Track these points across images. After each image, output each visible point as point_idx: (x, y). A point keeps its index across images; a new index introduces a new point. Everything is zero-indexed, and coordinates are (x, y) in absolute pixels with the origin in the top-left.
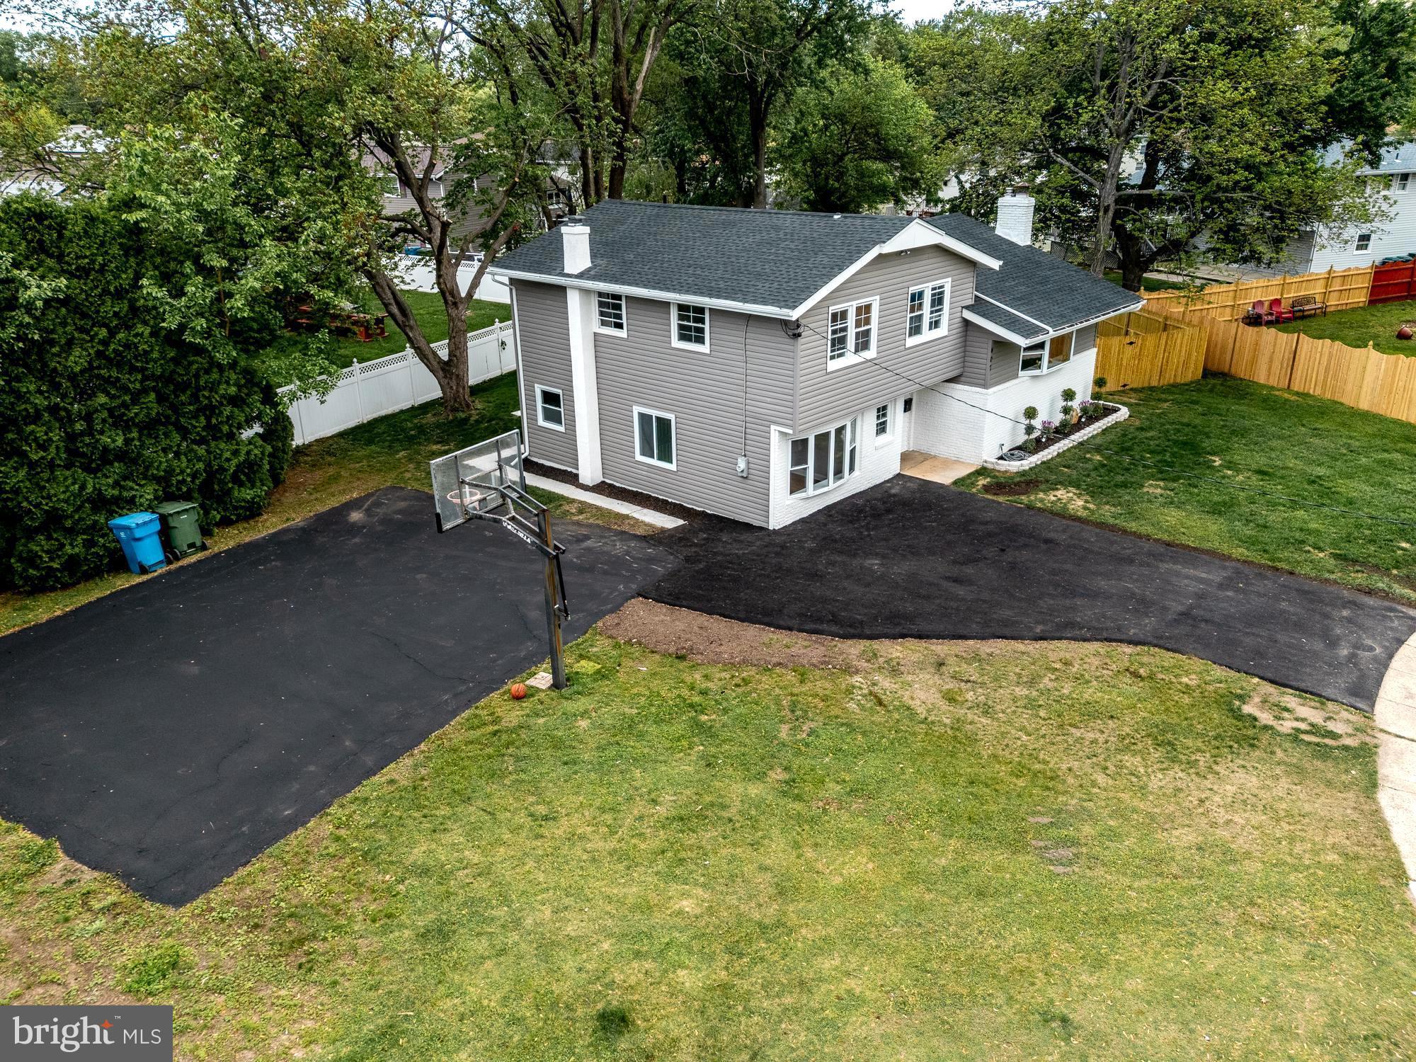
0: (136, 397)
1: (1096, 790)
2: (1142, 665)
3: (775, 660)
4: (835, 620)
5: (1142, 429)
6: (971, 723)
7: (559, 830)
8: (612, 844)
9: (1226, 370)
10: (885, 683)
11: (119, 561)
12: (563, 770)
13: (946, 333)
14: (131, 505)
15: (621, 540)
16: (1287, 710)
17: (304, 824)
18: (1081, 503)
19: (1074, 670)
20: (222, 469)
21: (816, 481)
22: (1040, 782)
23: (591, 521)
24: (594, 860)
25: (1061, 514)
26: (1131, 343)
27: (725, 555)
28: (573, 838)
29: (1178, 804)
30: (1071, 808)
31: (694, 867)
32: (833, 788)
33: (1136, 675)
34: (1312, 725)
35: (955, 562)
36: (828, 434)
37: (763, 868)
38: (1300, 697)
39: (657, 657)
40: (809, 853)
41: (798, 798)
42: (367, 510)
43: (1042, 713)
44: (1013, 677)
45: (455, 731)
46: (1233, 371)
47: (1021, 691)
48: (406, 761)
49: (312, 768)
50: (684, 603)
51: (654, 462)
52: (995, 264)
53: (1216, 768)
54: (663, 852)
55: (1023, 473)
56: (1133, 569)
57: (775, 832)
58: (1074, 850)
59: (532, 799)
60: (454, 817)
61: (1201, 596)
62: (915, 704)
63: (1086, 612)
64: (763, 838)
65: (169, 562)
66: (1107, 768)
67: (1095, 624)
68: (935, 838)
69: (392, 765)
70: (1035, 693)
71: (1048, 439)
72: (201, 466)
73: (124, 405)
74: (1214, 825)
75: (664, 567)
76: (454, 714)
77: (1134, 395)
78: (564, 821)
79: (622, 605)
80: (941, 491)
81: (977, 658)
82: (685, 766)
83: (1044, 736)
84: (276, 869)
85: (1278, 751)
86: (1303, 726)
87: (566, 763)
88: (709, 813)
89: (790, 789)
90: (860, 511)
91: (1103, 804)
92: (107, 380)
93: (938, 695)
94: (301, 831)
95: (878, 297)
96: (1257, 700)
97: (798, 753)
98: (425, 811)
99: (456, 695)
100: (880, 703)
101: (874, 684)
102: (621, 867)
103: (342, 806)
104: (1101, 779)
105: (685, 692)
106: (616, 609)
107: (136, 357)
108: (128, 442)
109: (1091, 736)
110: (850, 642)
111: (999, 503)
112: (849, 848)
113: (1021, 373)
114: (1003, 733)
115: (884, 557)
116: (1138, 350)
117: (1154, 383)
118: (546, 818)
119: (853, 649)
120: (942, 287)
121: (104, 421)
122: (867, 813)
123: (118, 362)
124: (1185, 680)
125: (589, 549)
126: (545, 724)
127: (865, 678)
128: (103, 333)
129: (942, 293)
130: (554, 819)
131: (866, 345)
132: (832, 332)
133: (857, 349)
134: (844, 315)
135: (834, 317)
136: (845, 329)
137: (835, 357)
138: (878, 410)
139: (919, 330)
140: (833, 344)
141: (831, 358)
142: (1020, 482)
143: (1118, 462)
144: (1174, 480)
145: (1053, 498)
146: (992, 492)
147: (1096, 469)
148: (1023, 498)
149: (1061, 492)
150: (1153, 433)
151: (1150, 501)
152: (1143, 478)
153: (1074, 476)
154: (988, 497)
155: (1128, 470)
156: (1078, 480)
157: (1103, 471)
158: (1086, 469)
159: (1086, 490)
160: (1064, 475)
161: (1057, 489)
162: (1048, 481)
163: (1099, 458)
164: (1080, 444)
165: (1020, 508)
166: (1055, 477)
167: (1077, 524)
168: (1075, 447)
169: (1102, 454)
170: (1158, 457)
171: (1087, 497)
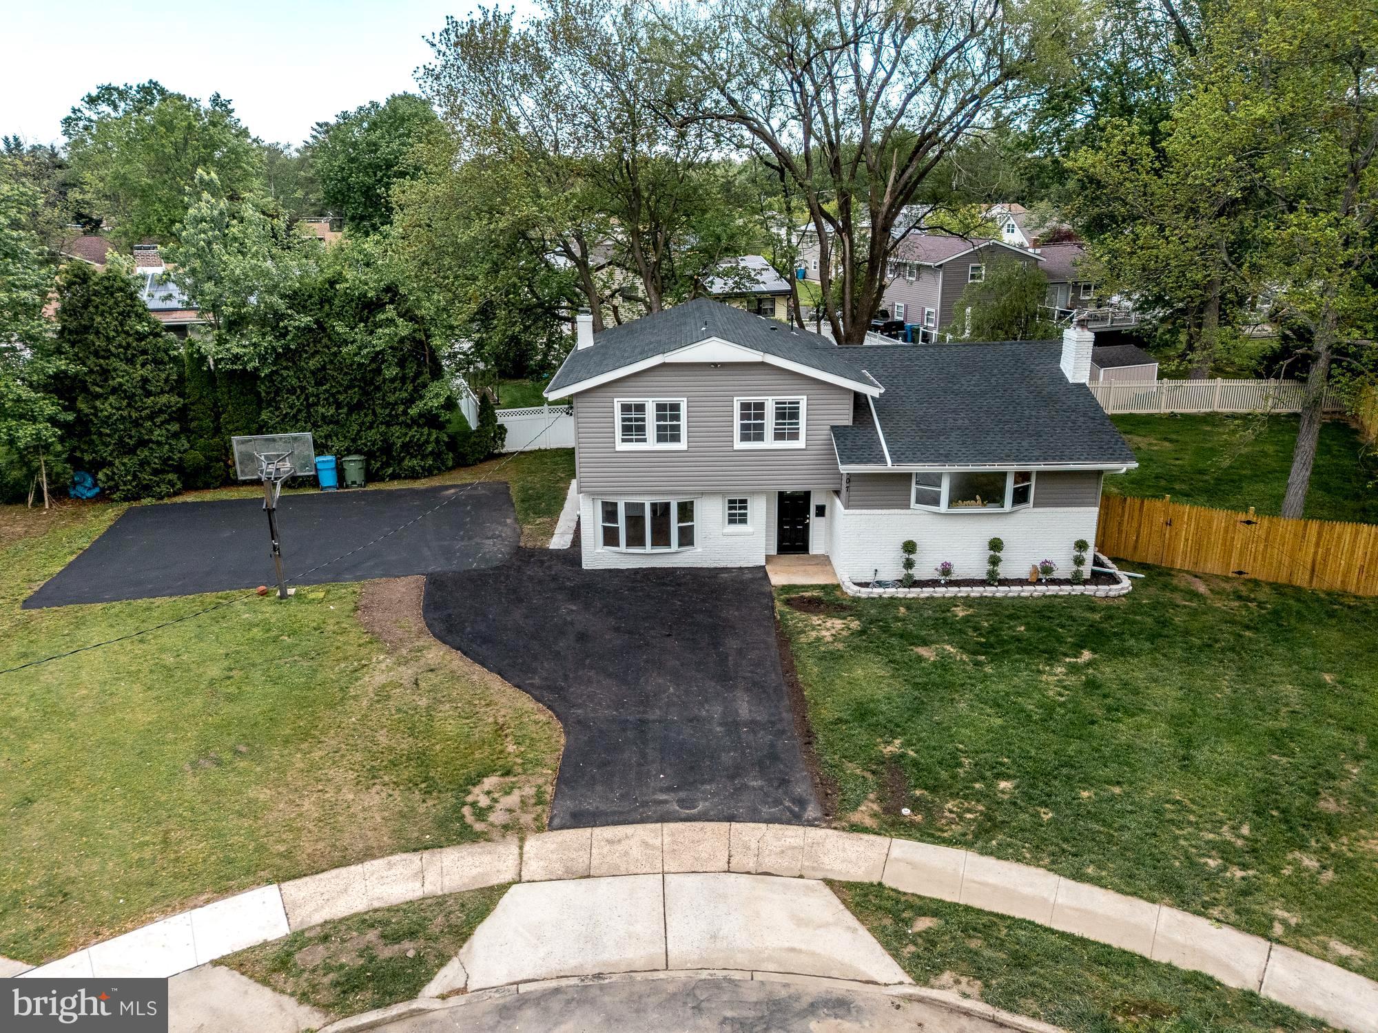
2: (521, 728)
3: (377, 630)
6: (357, 701)
13: (805, 446)
16: (508, 793)
18: (827, 633)
19: (482, 709)
21: (628, 542)
25: (785, 633)
30: (266, 753)
33: (499, 730)
34: (489, 806)
36: (667, 505)
38: (539, 794)
39: (351, 605)
55: (855, 600)
65: (338, 488)
71: (949, 582)
75: (478, 566)
79: (408, 575)
86: (484, 804)
91: (282, 761)
93: (385, 682)
95: (686, 400)
96: (514, 779)
105: (312, 625)
106: (400, 576)
111: (768, 609)
113: (914, 505)
116: (1262, 533)
120: (798, 403)
124: (512, 747)
129: (797, 408)
131: (676, 438)
132: (624, 420)
133: (661, 439)
134: (641, 408)
135: (626, 408)
136: (643, 420)
137: (631, 440)
138: (731, 502)
139: (760, 437)
140: (626, 429)
141: (623, 440)
142: (838, 604)
143: (967, 622)
144: (974, 653)
145: (817, 623)
146: (793, 602)
147: (926, 618)
148: (798, 614)
149: (839, 622)
150: (1094, 616)
151: (887, 655)
152: (949, 641)
153: (889, 617)
154: (778, 603)
155: (956, 630)
156: (882, 620)
157: (929, 622)
158: (919, 616)
159: (865, 628)
160: (885, 612)
161: (844, 619)
162: (858, 611)
163: (963, 613)
164: (983, 598)
165: (771, 618)
166: (873, 611)
167: (775, 644)
168: (967, 598)
169: (975, 612)
170: (1026, 634)
171: (846, 633)
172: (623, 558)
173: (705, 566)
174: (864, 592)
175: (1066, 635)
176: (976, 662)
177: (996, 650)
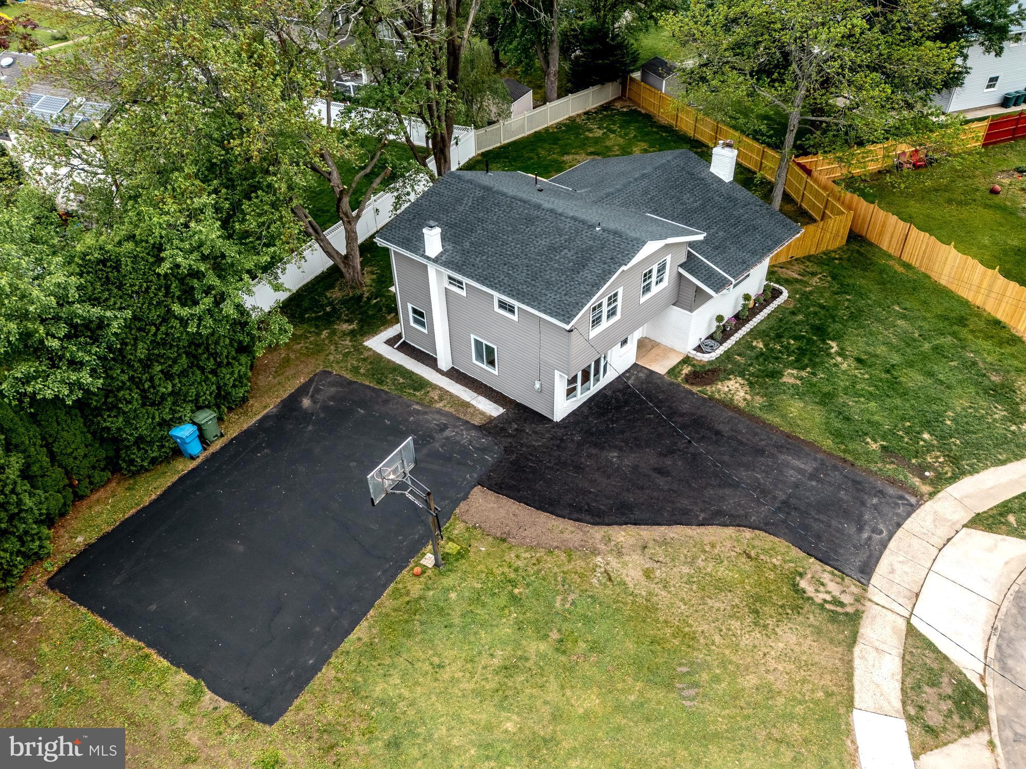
0: (175, 361)
1: (714, 647)
2: (754, 547)
3: (555, 544)
4: (589, 511)
5: (793, 313)
6: (657, 595)
7: (446, 675)
8: (472, 686)
9: (864, 234)
10: (614, 563)
11: (178, 452)
12: (445, 632)
13: (666, 285)
14: (181, 421)
15: (467, 430)
16: (823, 584)
17: (320, 670)
18: (742, 394)
19: (716, 551)
20: (225, 385)
22: (686, 641)
23: (447, 409)
24: (464, 696)
25: (728, 405)
27: (528, 447)
28: (453, 681)
29: (753, 657)
30: (699, 661)
31: (512, 701)
32: (582, 645)
33: (749, 556)
34: (833, 597)
35: (661, 454)
37: (546, 703)
38: (833, 574)
39: (490, 538)
40: (568, 693)
41: (564, 652)
42: (312, 396)
43: (695, 587)
44: (682, 558)
45: (386, 602)
46: (868, 236)
47: (686, 570)
48: (364, 624)
49: (318, 629)
50: (505, 492)
51: (484, 366)
53: (777, 629)
54: (497, 691)
55: (712, 363)
56: (763, 459)
57: (552, 678)
58: (696, 690)
59: (431, 652)
60: (393, 665)
61: (796, 486)
62: (628, 580)
63: (732, 500)
64: (546, 681)
65: (205, 449)
66: (721, 630)
67: (733, 512)
68: (630, 681)
69: (358, 628)
70: (693, 571)
71: (731, 329)
72: (214, 387)
73: (170, 366)
74: (767, 671)
75: (492, 457)
76: (385, 587)
77: (797, 267)
78: (447, 668)
79: (469, 493)
80: (659, 381)
81: (664, 543)
82: (506, 630)
83: (693, 606)
84: (312, 700)
85: (811, 616)
86: (828, 598)
87: (446, 627)
88: (519, 664)
89: (560, 647)
90: (609, 404)
91: (715, 657)
92: (158, 355)
93: (641, 573)
94: (319, 674)
96: (809, 576)
97: (565, 619)
98: (379, 661)
99: (384, 572)
100: (610, 579)
101: (608, 564)
102: (477, 701)
103: (337, 657)
104: (717, 639)
105: (506, 570)
106: (465, 497)
107: (173, 340)
108: (174, 386)
109: (717, 605)
110: (596, 528)
111: (693, 394)
112: (587, 689)
114: (672, 603)
115: (621, 449)
117: (812, 253)
118: (439, 666)
119: (597, 533)
120: (666, 260)
121: (160, 379)
122: (597, 664)
123: (164, 343)
124: (774, 560)
125: (447, 438)
126: (433, 595)
127: (603, 558)
128: (153, 329)
129: (666, 263)
130: (443, 667)
133: (609, 318)
139: (649, 290)
142: (709, 370)
143: (772, 350)
144: (803, 369)
145: (727, 389)
146: (690, 381)
147: (757, 358)
148: (708, 388)
149: (732, 382)
150: (800, 317)
151: (784, 392)
152: (785, 366)
153: (743, 366)
154: (687, 386)
155: (777, 358)
156: (744, 370)
157: (761, 360)
158: (751, 358)
159: (748, 380)
160: (736, 363)
161: (730, 379)
162: (725, 370)
163: (761, 345)
164: (752, 330)
165: (705, 399)
166: (730, 366)
167: (737, 415)
168: (747, 334)
169: (763, 341)
170: (798, 344)
171: (747, 388)
172: (577, 402)
173: (611, 380)
174: (713, 356)
175: (810, 336)
176: (812, 374)
177: (806, 361)
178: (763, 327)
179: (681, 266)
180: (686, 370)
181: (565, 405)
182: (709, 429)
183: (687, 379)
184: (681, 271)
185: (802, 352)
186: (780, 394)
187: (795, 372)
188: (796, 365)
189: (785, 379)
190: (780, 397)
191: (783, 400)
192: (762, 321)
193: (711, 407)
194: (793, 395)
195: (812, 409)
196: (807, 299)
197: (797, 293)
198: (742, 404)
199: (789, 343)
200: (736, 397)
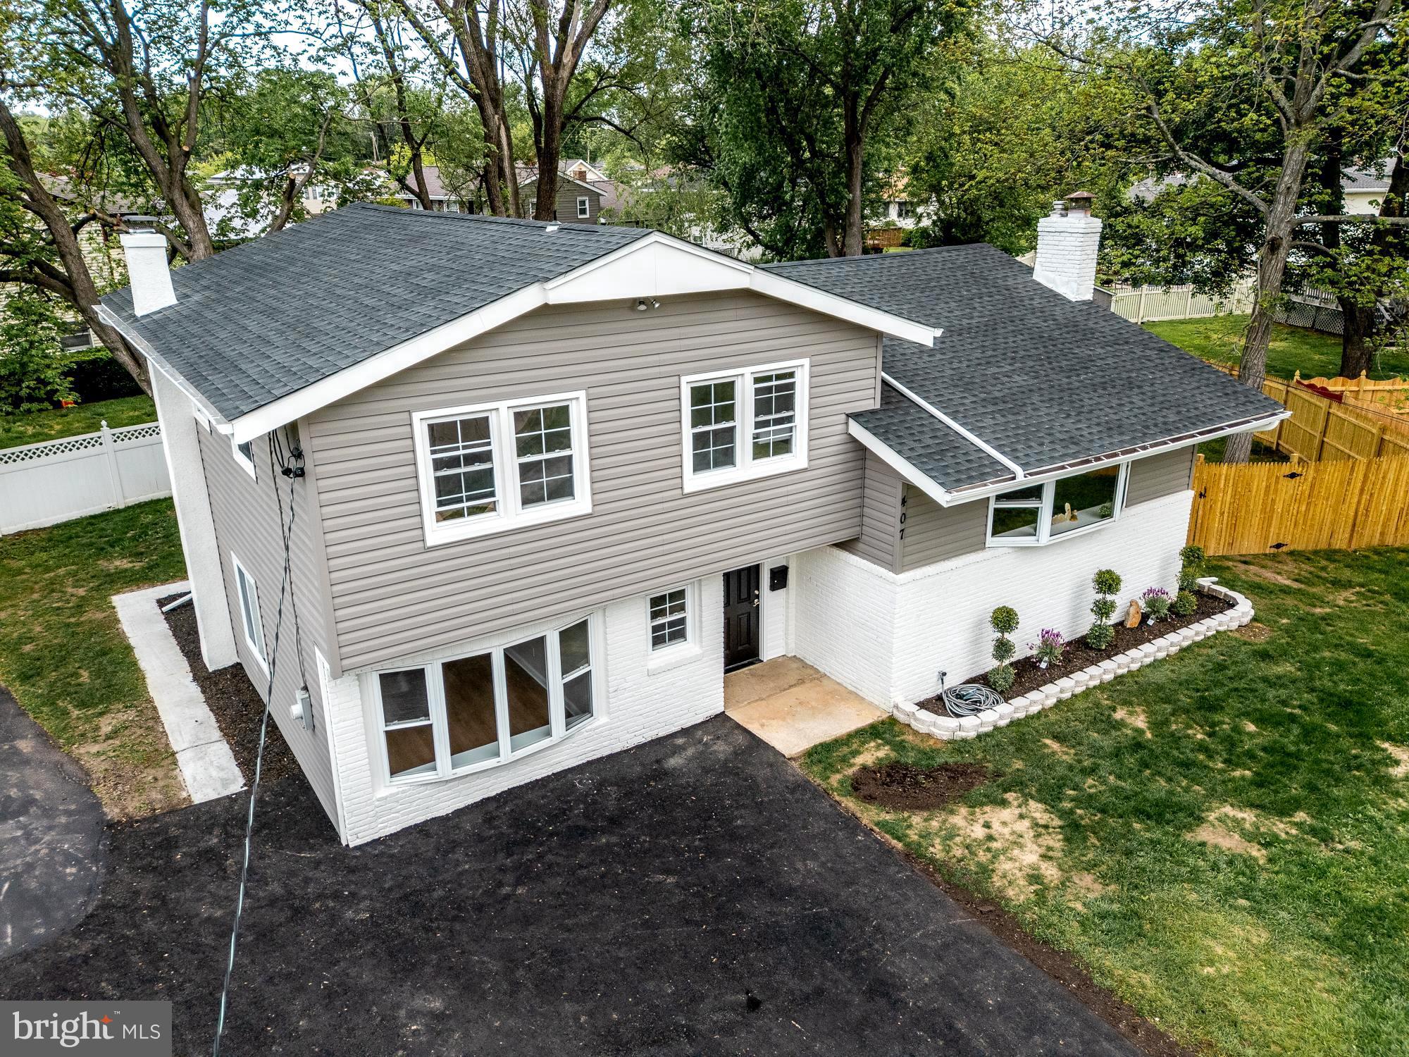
5: (1264, 656)
13: (803, 463)
18: (1030, 856)
21: (455, 751)
26: (1293, 476)
36: (540, 643)
51: (257, 654)
52: (924, 335)
55: (960, 746)
71: (1051, 666)
77: (1290, 566)
80: (762, 774)
95: (582, 394)
111: (856, 829)
113: (991, 541)
116: (1306, 487)
120: (791, 375)
129: (791, 386)
131: (563, 490)
132: (438, 465)
133: (530, 498)
134: (478, 428)
135: (440, 434)
136: (487, 457)
137: (458, 514)
138: (656, 601)
139: (726, 458)
140: (446, 487)
141: (442, 517)
142: (945, 767)
143: (1176, 739)
144: (1284, 810)
145: (979, 832)
146: (871, 788)
147: (1117, 754)
148: (917, 820)
149: (1007, 814)
150: (1285, 668)
151: (1194, 877)
152: (1212, 793)
153: (1061, 771)
154: (850, 804)
155: (1186, 765)
156: (1062, 783)
157: (1131, 761)
158: (1096, 751)
159: (1063, 814)
160: (1041, 761)
161: (1004, 803)
162: (998, 774)
163: (1140, 722)
164: (1119, 679)
165: (890, 851)
166: (1018, 765)
167: (986, 931)
168: (1102, 687)
169: (1150, 713)
170: (1270, 735)
171: (1055, 841)
172: (444, 792)
173: (617, 748)
174: (970, 726)
175: (1317, 718)
176: (1313, 831)
177: (1295, 790)
178: (1159, 677)
179: (856, 416)
180: (872, 755)
181: (382, 792)
182: (856, 966)
183: (856, 786)
184: (857, 430)
185: (1283, 760)
186: (1175, 879)
187: (1248, 817)
188: (1254, 793)
189: (1203, 834)
190: (1175, 891)
191: (1187, 907)
192: (1157, 664)
193: (896, 884)
194: (1229, 892)
195: (1304, 963)
196: (1315, 628)
197: (1282, 612)
198: (1019, 894)
199: (1236, 729)
200: (1004, 866)
